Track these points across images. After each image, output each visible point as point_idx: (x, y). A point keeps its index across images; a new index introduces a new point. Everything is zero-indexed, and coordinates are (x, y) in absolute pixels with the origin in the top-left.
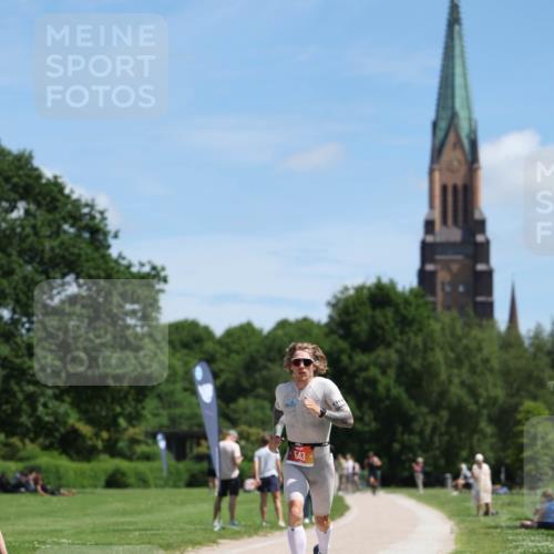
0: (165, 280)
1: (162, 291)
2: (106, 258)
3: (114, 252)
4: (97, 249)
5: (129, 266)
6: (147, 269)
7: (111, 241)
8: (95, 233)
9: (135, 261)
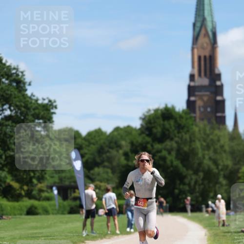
0: (56, 107)
1: (54, 113)
2: (25, 96)
3: (29, 93)
4: (20, 91)
5: (37, 100)
6: (46, 102)
7: (27, 87)
8: (19, 83)
9: (40, 98)
